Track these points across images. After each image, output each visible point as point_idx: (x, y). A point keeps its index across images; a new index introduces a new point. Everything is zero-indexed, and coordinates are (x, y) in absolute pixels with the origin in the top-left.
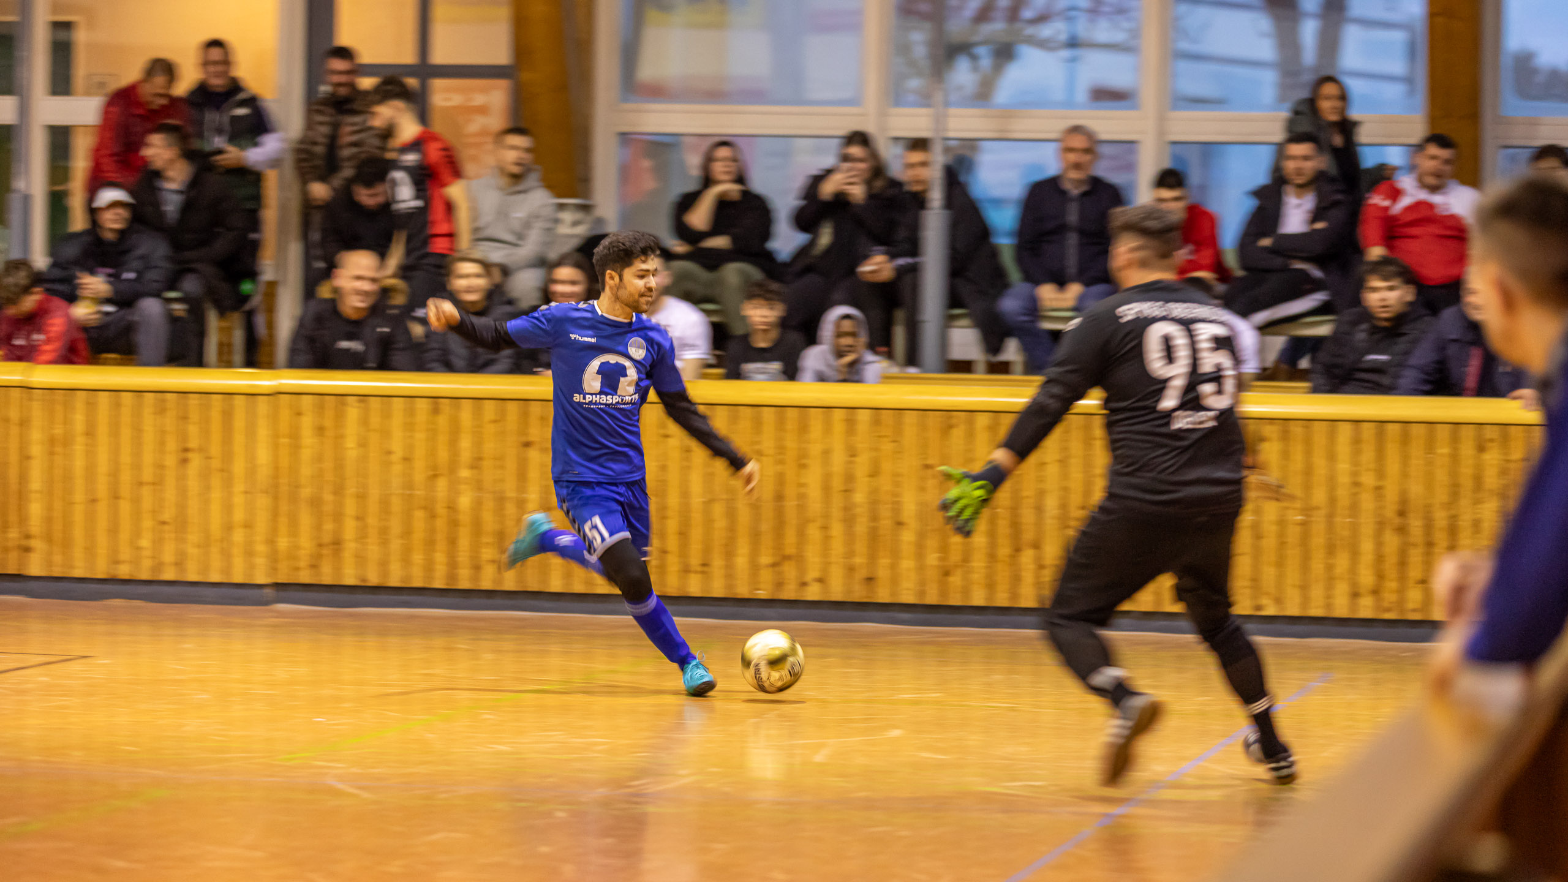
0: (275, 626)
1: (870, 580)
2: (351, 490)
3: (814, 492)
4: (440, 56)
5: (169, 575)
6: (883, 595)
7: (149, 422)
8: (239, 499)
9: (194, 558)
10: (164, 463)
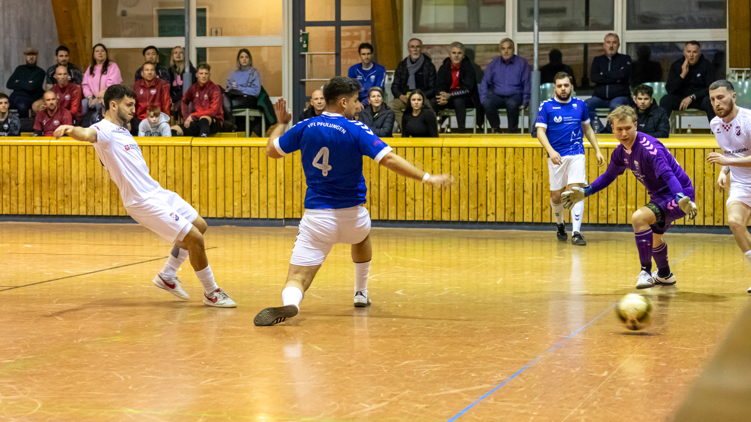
0: (285, 234)
1: (513, 213)
3: (491, 180)
4: (344, 17)
5: (246, 216)
6: (518, 219)
7: (237, 158)
8: (272, 187)
9: (255, 209)
10: (243, 174)
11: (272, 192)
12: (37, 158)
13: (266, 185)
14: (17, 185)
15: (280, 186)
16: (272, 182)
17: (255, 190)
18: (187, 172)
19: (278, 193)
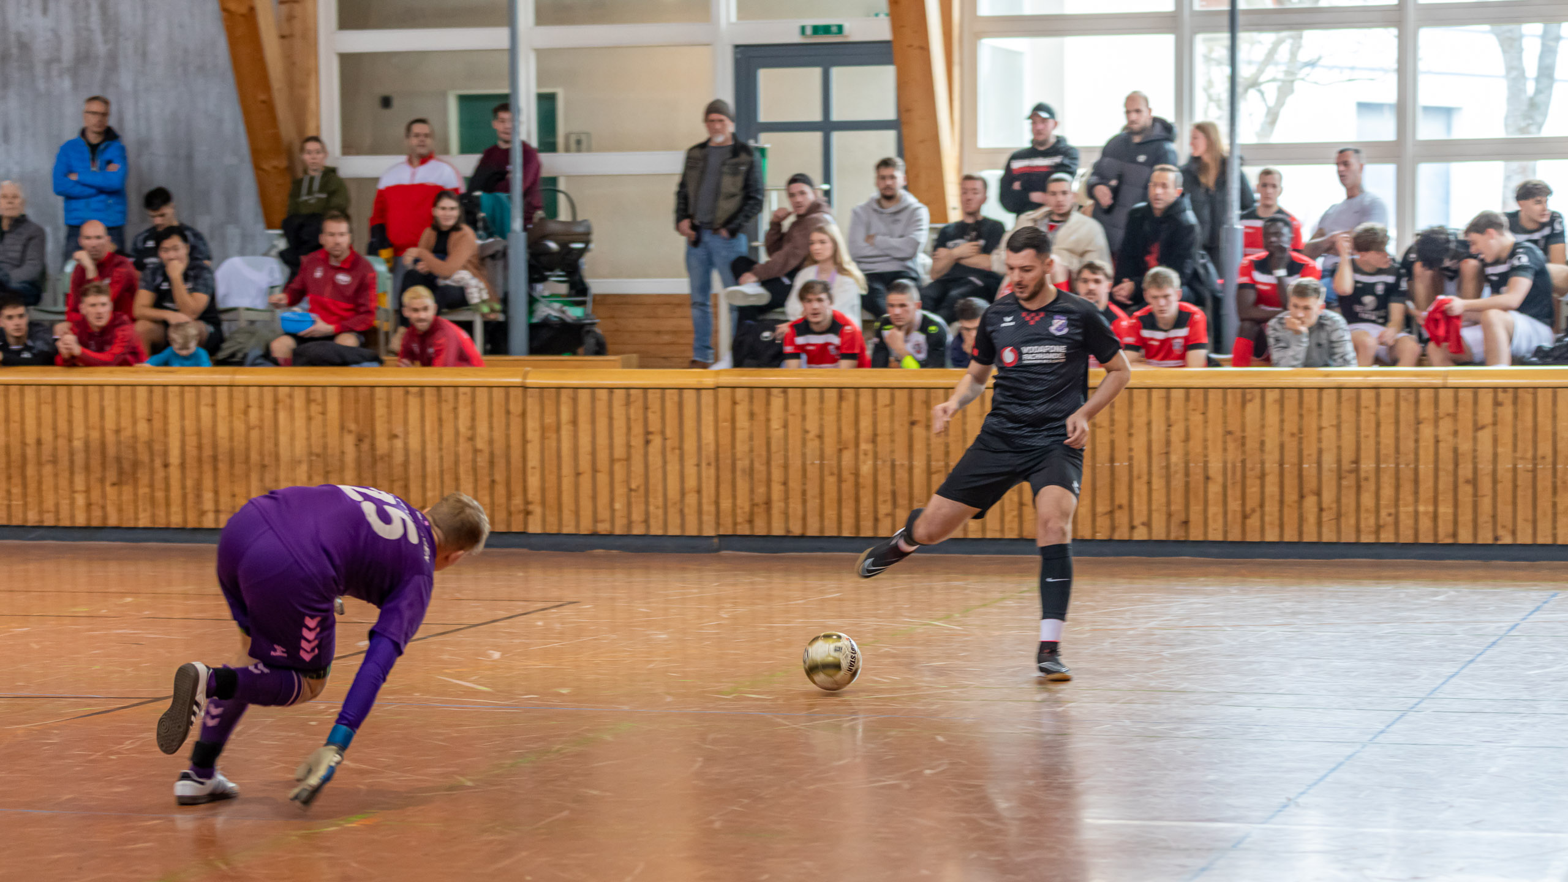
1: (1186, 523)
2: (777, 460)
3: (1140, 455)
5: (638, 530)
6: (1196, 534)
7: (619, 412)
8: (691, 471)
9: (657, 517)
10: (633, 443)
11: (691, 482)
12: (206, 412)
13: (677, 467)
14: (166, 466)
15: (707, 470)
16: (690, 462)
17: (656, 477)
18: (515, 441)
19: (704, 485)
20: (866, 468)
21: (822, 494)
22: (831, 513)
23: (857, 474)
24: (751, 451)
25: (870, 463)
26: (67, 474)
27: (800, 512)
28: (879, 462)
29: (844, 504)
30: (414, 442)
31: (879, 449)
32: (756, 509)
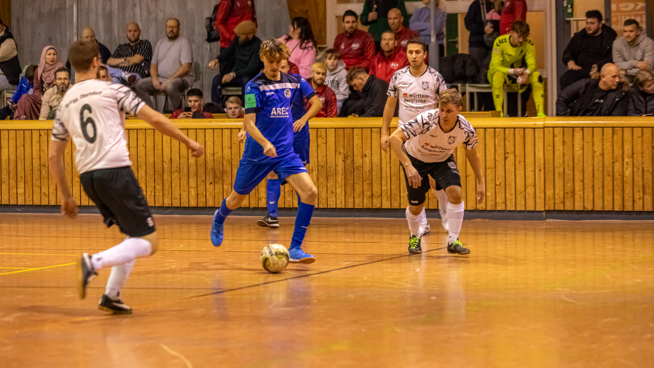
0: (546, 229)
2: (578, 168)
5: (500, 207)
7: (490, 141)
8: (530, 174)
9: (511, 200)
10: (497, 159)
11: (530, 181)
13: (523, 172)
15: (539, 174)
16: (530, 169)
17: (510, 178)
19: (537, 182)
20: (628, 172)
21: (603, 187)
22: (608, 198)
23: (623, 176)
24: (564, 163)
25: (630, 169)
26: (186, 178)
27: (591, 197)
28: (635, 169)
29: (615, 193)
30: (376, 159)
31: (635, 161)
32: (566, 196)
